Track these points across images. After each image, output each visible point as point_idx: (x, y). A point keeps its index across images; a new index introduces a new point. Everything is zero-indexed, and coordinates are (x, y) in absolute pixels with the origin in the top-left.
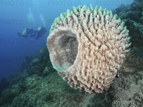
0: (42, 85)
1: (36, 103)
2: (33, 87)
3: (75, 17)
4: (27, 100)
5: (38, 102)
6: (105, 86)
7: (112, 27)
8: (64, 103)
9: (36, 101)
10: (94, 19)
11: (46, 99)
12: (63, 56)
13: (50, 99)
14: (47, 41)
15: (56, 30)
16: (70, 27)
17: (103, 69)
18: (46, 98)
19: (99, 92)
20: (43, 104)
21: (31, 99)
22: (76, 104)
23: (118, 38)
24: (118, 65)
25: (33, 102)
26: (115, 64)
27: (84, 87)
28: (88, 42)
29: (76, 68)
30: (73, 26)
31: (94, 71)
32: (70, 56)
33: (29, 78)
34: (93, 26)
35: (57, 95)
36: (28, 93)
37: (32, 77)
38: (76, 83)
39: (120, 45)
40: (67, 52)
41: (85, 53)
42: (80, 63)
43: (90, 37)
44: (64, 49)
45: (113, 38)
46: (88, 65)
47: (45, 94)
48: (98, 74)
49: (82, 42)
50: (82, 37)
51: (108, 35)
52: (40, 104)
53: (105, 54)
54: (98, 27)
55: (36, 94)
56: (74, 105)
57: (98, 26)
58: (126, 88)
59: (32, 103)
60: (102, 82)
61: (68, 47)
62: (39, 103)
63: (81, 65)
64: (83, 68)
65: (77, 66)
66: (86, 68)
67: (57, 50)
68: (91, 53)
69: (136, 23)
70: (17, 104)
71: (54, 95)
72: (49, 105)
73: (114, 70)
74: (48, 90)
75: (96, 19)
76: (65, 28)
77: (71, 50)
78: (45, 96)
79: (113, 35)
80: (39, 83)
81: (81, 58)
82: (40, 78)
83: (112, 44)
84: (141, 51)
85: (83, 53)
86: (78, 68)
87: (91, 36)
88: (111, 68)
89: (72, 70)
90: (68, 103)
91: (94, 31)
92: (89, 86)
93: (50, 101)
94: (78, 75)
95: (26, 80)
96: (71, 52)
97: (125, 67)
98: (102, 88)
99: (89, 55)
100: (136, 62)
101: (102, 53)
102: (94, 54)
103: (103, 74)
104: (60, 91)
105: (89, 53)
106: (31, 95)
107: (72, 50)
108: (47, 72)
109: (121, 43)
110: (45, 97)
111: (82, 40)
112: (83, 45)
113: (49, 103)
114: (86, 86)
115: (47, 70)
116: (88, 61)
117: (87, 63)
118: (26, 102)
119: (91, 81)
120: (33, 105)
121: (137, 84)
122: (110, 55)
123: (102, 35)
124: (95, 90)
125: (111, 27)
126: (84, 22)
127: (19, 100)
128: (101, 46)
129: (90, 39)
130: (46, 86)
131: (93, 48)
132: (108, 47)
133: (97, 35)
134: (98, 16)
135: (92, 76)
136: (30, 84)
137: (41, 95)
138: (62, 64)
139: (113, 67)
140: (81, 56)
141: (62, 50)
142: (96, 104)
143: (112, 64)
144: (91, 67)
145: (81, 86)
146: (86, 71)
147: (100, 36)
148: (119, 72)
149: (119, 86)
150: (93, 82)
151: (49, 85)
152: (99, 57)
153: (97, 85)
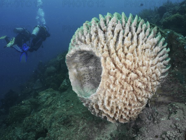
0: (59, 103)
1: (51, 125)
2: (47, 105)
3: (101, 35)
4: (41, 121)
5: (53, 124)
6: (131, 116)
7: (147, 48)
8: (84, 129)
9: (51, 124)
10: (124, 38)
11: (63, 123)
12: (85, 74)
13: (68, 123)
14: (66, 58)
15: (77, 48)
16: (94, 47)
17: (130, 99)
18: (64, 121)
19: (123, 123)
20: (60, 128)
21: (45, 120)
22: (98, 131)
23: (152, 62)
24: (150, 95)
25: (48, 124)
26: (146, 94)
27: (107, 117)
28: (114, 69)
29: (98, 97)
30: (97, 46)
31: (118, 102)
32: (94, 75)
33: (43, 93)
34: (122, 49)
35: (76, 118)
36: (42, 112)
37: (47, 91)
38: (97, 112)
39: (154, 71)
40: (90, 70)
41: (109, 82)
42: (103, 92)
43: (116, 63)
44: (87, 67)
45: (145, 63)
46: (112, 95)
47: (62, 116)
48: (123, 105)
49: (107, 69)
50: (107, 63)
51: (139, 61)
52: (56, 128)
53: (133, 83)
54: (128, 50)
55: (52, 114)
56: (95, 132)
57: (128, 48)
58: (156, 122)
59: (46, 125)
60: (128, 113)
61: (92, 64)
62: (55, 126)
63: (104, 94)
64: (107, 98)
65: (100, 95)
66: (110, 98)
67: (77, 68)
68: (116, 83)
69: (182, 36)
70: (28, 125)
71: (73, 119)
72: (67, 130)
73: (143, 100)
74: (65, 111)
75: (126, 38)
76: (88, 47)
77: (95, 67)
78: (61, 118)
79: (146, 59)
80: (56, 101)
81: (105, 87)
82: (57, 93)
83: (143, 71)
84: (183, 74)
85: (107, 81)
86: (101, 97)
87: (118, 62)
88: (140, 98)
89: (94, 98)
90: (88, 129)
91: (123, 55)
92: (112, 116)
93: (68, 125)
94: (100, 104)
95: (40, 96)
96: (95, 69)
97: (158, 96)
98: (128, 118)
99: (114, 84)
100: (172, 90)
101: (130, 82)
102: (120, 83)
103: (130, 105)
104: (80, 113)
105: (114, 82)
106: (45, 115)
107: (97, 66)
108: (65, 86)
109: (155, 68)
110: (62, 120)
111: (108, 66)
112: (107, 72)
113: (67, 127)
114: (109, 116)
115: (65, 84)
116: (112, 91)
117: (111, 92)
118: (39, 123)
119: (115, 112)
120: (47, 128)
121: (169, 119)
122: (140, 84)
123: (131, 61)
124: (119, 120)
125: (145, 49)
126: (111, 44)
127: (31, 121)
128: (129, 73)
129: (117, 65)
130: (63, 105)
131: (119, 76)
132: (138, 75)
133: (125, 60)
134: (130, 35)
135: (116, 106)
136: (44, 100)
137: (58, 117)
138: (84, 85)
139: (142, 97)
140: (105, 85)
141: (84, 67)
142: (120, 134)
143: (141, 94)
144: (115, 97)
145: (103, 115)
146: (110, 101)
147: (129, 63)
148: (150, 102)
149: (148, 118)
150: (117, 112)
151: (67, 104)
152: (125, 87)
153: (122, 116)
